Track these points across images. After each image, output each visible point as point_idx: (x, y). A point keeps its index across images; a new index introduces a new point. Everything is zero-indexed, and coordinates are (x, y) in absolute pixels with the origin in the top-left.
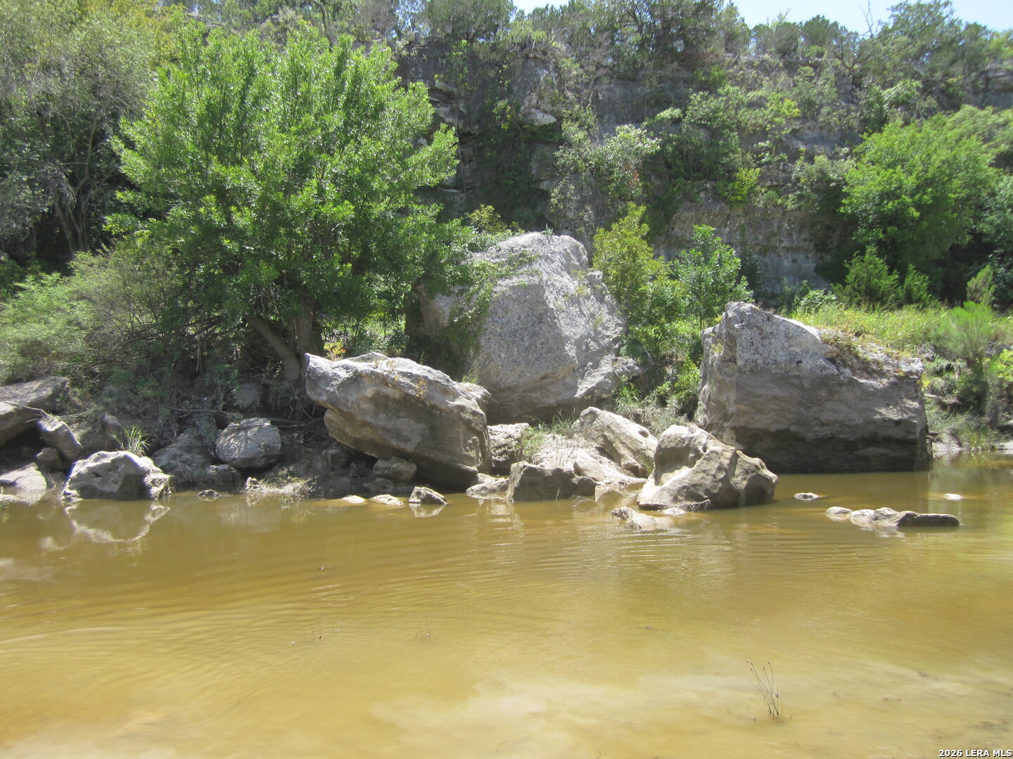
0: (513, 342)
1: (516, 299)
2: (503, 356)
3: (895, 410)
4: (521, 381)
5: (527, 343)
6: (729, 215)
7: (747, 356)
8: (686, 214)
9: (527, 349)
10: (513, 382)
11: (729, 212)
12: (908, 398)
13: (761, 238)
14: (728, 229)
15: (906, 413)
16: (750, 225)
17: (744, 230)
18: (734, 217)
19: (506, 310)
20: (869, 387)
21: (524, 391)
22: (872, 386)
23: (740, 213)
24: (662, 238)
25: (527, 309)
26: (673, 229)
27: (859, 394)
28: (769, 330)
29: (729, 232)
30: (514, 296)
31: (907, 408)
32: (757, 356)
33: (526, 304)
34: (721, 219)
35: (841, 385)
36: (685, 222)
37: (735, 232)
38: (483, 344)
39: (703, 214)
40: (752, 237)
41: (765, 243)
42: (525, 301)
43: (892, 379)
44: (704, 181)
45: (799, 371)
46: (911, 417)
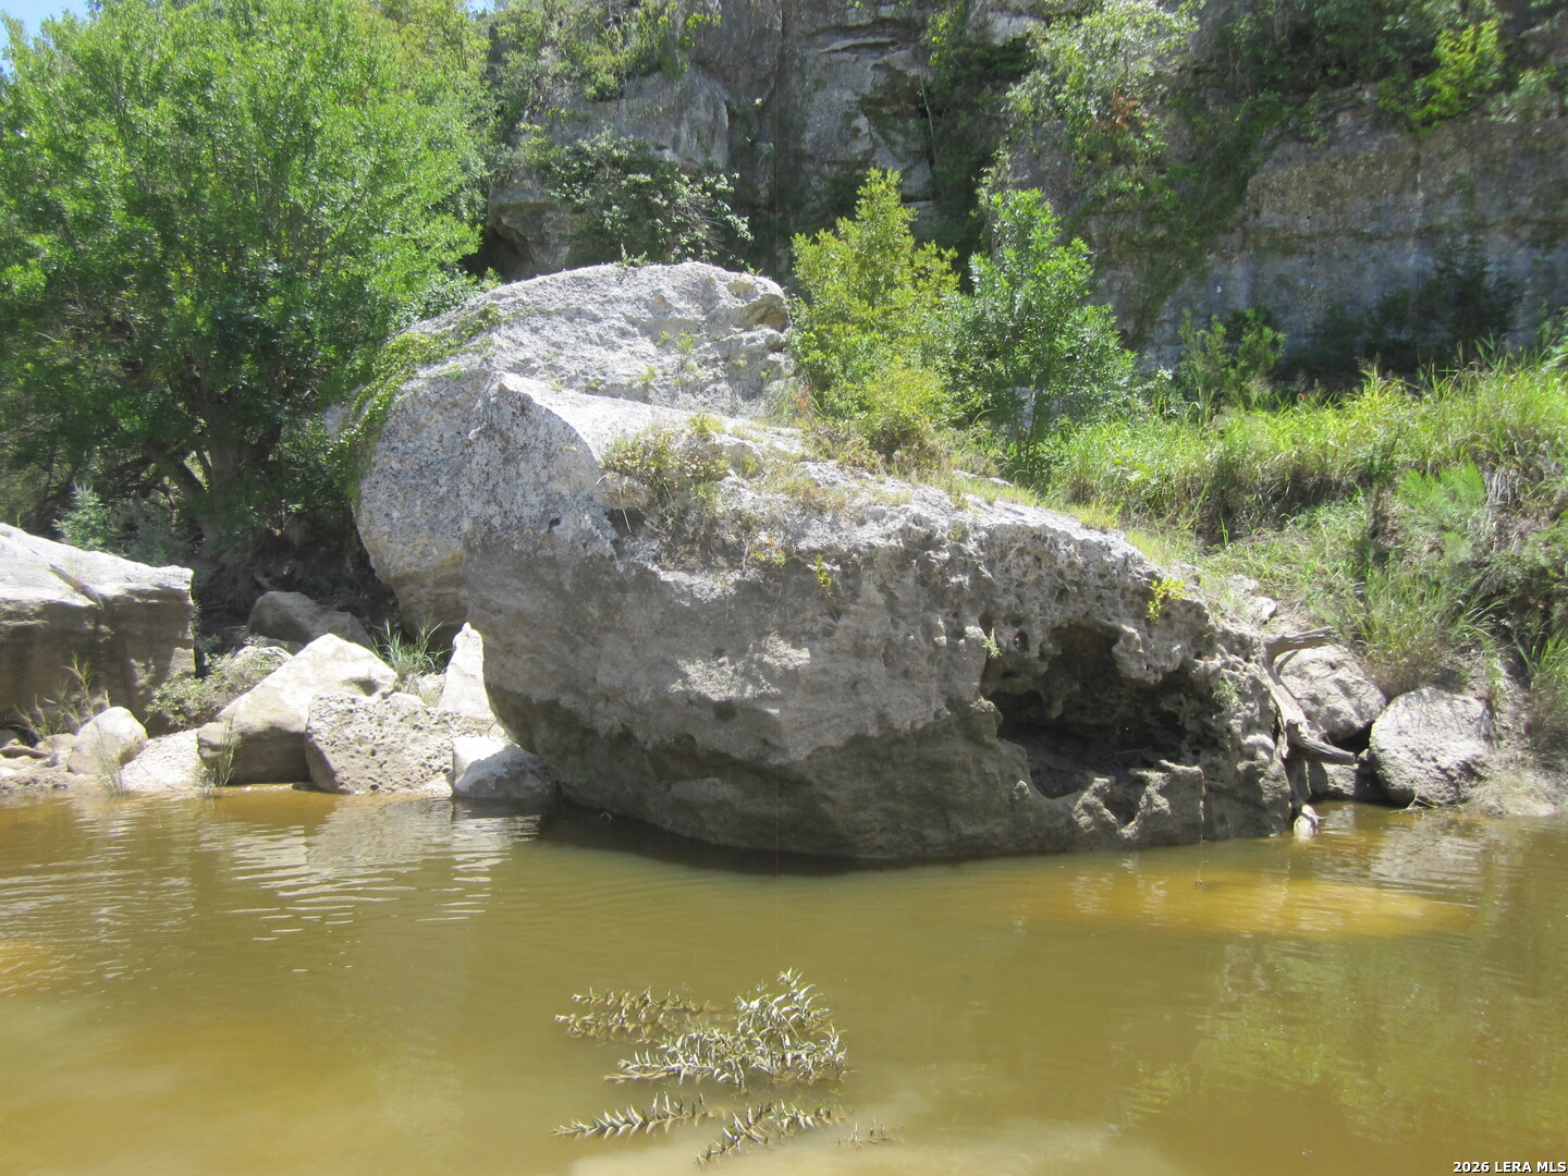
0: (416, 487)
1: (437, 403)
2: (396, 514)
3: (728, 669)
4: (424, 564)
5: (444, 489)
6: (1416, 160)
7: (476, 508)
8: (1282, 173)
9: (442, 500)
10: (410, 565)
11: (1411, 149)
12: (783, 634)
13: (1526, 202)
14: (1421, 194)
15: (756, 682)
16: (1487, 172)
17: (1471, 193)
18: (1431, 161)
19: (417, 428)
20: (683, 595)
21: (437, 584)
22: (689, 593)
23: (1448, 147)
24: (1235, 239)
25: (459, 421)
26: (1257, 213)
27: (657, 616)
28: (521, 440)
29: (1427, 202)
30: (434, 398)
31: (762, 665)
32: (493, 509)
33: (457, 411)
34: (1399, 172)
35: (622, 586)
36: (1284, 193)
37: (1446, 196)
38: (365, 492)
39: (1335, 165)
40: (1498, 203)
41: (1540, 215)
42: (455, 405)
43: (752, 574)
44: (1356, 85)
45: (553, 547)
46: (763, 697)
